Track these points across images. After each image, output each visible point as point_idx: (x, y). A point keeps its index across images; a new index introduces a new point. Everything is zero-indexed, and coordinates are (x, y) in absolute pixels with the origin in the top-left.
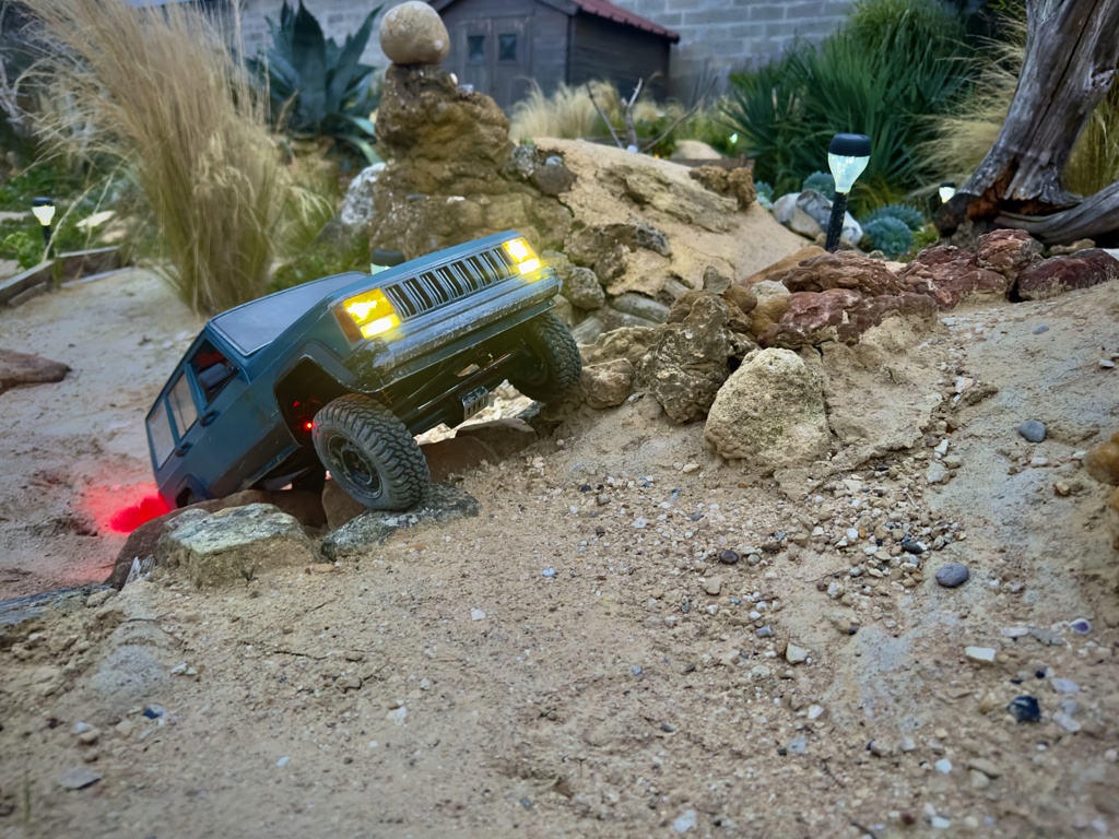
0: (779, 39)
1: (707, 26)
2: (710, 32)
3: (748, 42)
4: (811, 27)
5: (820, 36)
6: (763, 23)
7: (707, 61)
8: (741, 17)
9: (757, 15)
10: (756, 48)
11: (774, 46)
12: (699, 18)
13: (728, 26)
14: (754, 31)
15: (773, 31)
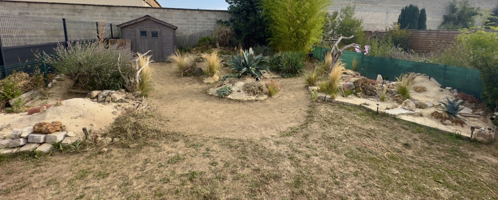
0: (198, 29)
1: (181, 26)
2: (181, 27)
3: (191, 29)
4: (204, 27)
5: (206, 29)
6: (194, 26)
7: (181, 33)
8: (189, 25)
9: (192, 25)
10: (192, 31)
11: (197, 31)
12: (178, 24)
13: (186, 26)
14: (192, 28)
15: (196, 28)
